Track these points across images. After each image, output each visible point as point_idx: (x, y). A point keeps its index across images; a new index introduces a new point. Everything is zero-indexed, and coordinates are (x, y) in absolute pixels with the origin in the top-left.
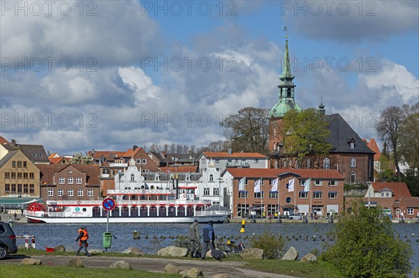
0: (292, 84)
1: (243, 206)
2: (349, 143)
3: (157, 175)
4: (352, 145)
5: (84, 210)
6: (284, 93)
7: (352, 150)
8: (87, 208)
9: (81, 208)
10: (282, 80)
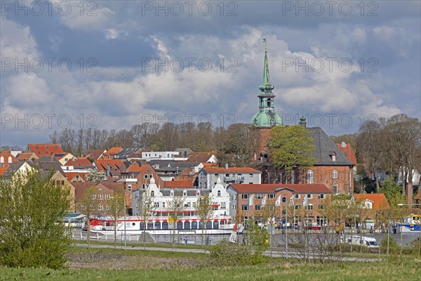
0: (272, 94)
1: (246, 218)
2: (331, 156)
3: (172, 191)
4: (334, 158)
5: (134, 224)
6: (265, 103)
7: (334, 162)
8: (135, 222)
9: (131, 223)
10: (262, 90)
